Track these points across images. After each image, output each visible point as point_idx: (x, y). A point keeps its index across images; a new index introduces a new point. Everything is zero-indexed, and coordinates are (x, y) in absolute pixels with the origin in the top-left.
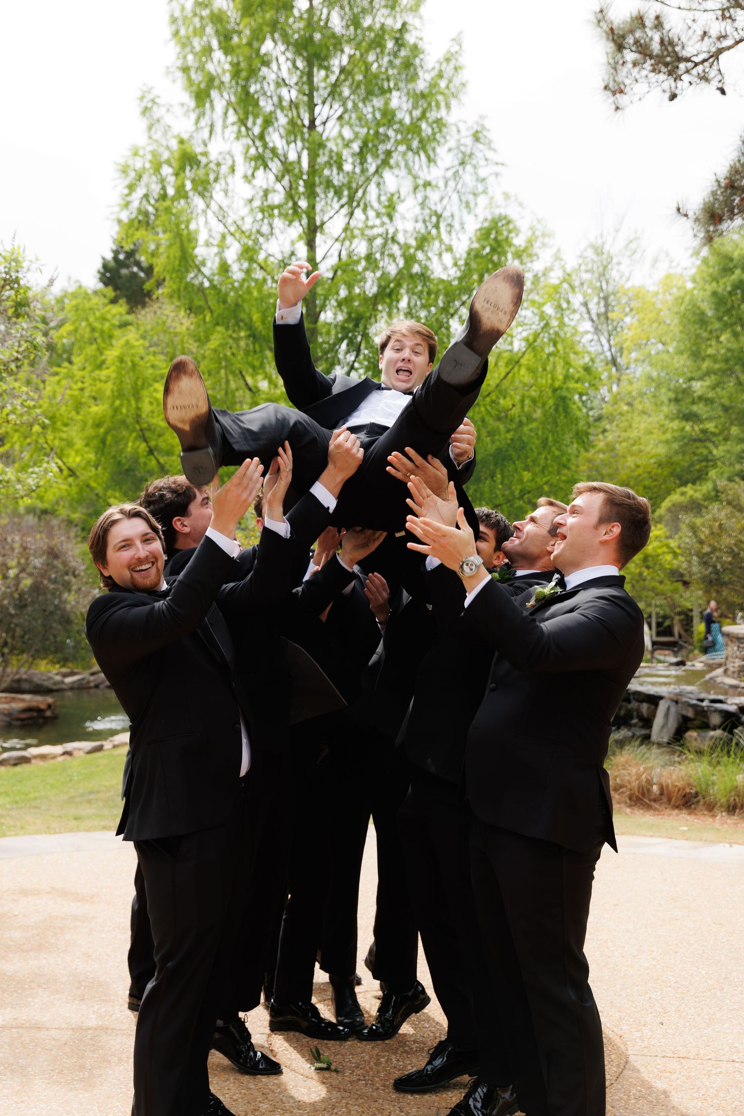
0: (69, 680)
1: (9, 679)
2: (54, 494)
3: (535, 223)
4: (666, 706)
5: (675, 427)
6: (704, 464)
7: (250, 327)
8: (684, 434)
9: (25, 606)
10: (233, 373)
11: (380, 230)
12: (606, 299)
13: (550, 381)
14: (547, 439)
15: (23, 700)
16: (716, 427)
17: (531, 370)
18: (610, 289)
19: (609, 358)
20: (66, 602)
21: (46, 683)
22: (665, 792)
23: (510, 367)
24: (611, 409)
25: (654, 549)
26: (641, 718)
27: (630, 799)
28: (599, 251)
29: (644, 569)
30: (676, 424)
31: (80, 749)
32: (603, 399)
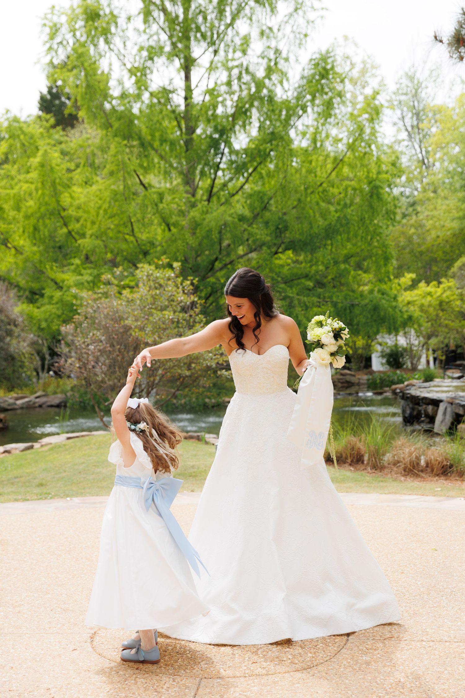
0: (19, 402)
2: (6, 266)
4: (444, 407)
7: (140, 138)
10: (129, 173)
12: (417, 114)
13: (366, 174)
17: (352, 166)
18: (421, 107)
19: (421, 158)
20: (9, 344)
21: (2, 405)
22: (429, 465)
23: (335, 165)
24: (421, 196)
25: (447, 297)
26: (427, 416)
27: (405, 470)
28: (411, 78)
29: (440, 312)
31: (16, 449)
32: (416, 189)
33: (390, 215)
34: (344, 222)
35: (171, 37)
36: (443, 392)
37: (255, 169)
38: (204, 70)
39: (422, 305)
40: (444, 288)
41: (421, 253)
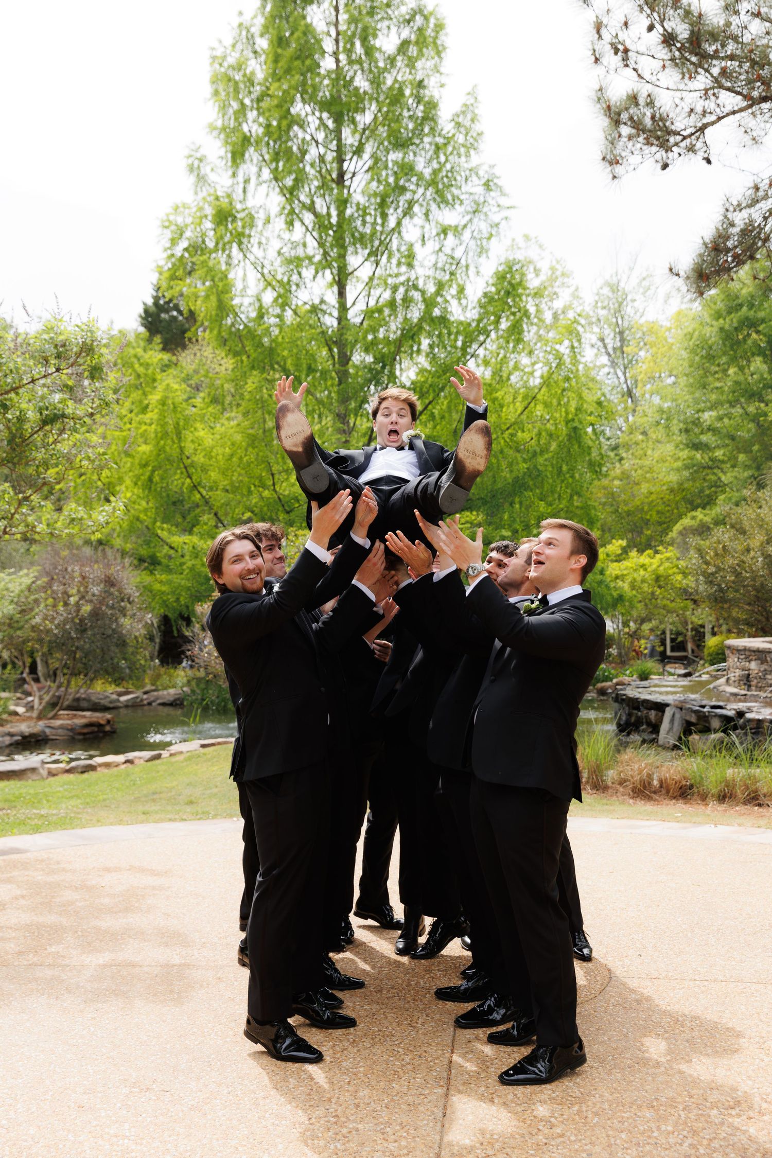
0: (124, 698)
1: (71, 697)
3: (554, 263)
4: (672, 712)
5: (685, 457)
6: (713, 489)
8: (695, 462)
9: (85, 631)
11: (402, 279)
12: (621, 333)
13: (563, 414)
14: (561, 467)
15: (84, 717)
16: (724, 455)
17: (546, 405)
18: (626, 324)
19: (625, 390)
20: (122, 626)
21: (102, 702)
22: (664, 785)
23: (526, 402)
24: (627, 438)
25: (665, 571)
26: (649, 724)
27: (633, 791)
28: (614, 288)
29: (656, 589)
30: (685, 454)
31: (140, 758)
32: (620, 429)
33: (596, 468)
34: (535, 473)
35: (321, 244)
36: (667, 693)
37: (425, 408)
38: (362, 286)
39: (635, 580)
40: (661, 559)
41: (629, 513)
